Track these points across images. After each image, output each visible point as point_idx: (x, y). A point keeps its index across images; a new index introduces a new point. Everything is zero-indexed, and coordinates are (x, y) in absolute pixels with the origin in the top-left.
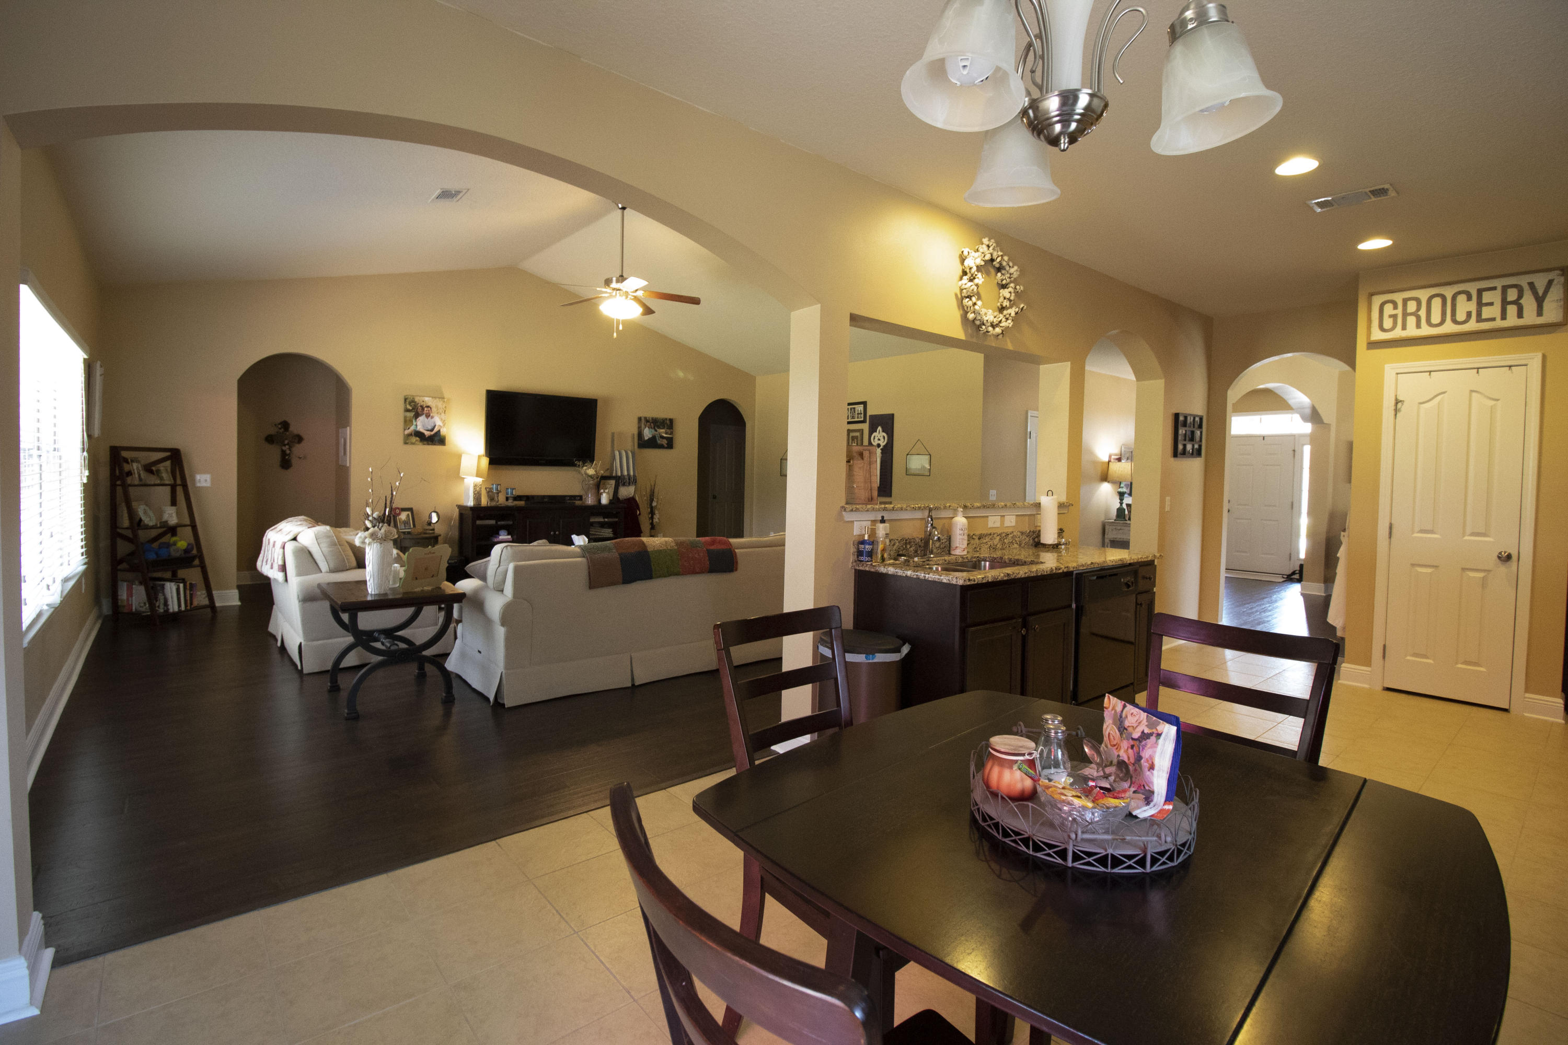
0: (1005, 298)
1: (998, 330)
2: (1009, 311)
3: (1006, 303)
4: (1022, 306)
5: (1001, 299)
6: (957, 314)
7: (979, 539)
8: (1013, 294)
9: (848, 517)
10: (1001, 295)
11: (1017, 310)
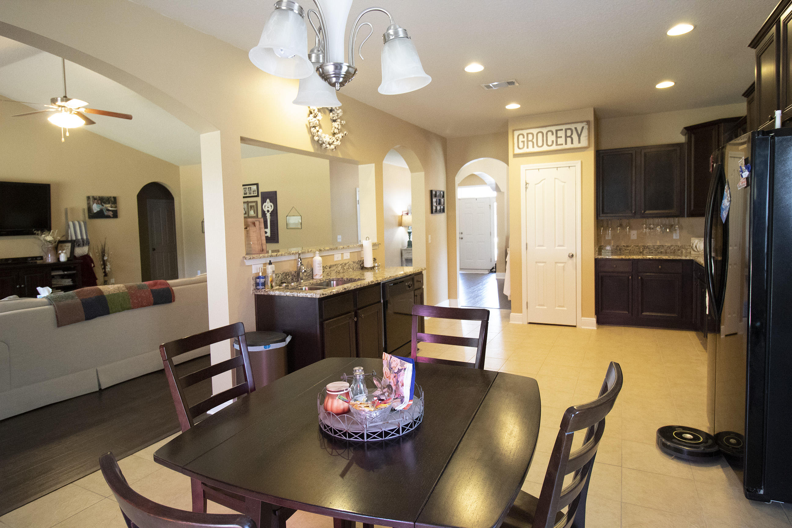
0: (335, 128)
1: (332, 147)
2: (338, 135)
3: (336, 131)
4: (345, 133)
5: (333, 128)
6: (308, 137)
7: (330, 268)
8: (340, 126)
9: (248, 263)
10: (333, 126)
11: (343, 135)
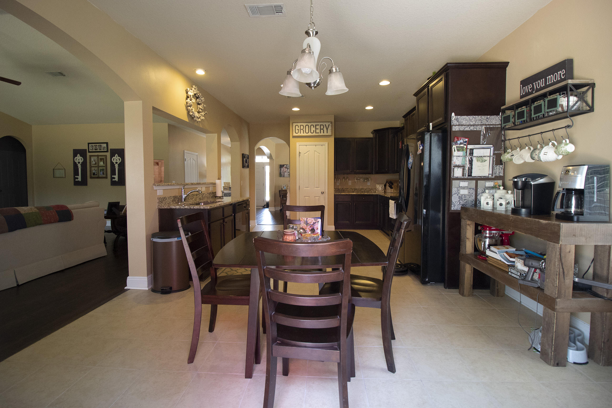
0: (200, 109)
1: (199, 120)
2: (202, 113)
3: (200, 110)
4: (206, 112)
5: (199, 109)
6: (185, 112)
7: (196, 196)
8: (203, 108)
9: (155, 188)
10: (198, 107)
11: (204, 113)
